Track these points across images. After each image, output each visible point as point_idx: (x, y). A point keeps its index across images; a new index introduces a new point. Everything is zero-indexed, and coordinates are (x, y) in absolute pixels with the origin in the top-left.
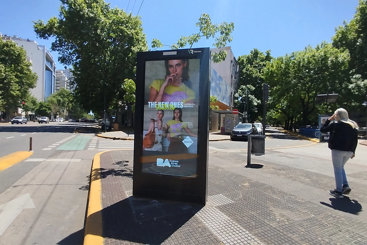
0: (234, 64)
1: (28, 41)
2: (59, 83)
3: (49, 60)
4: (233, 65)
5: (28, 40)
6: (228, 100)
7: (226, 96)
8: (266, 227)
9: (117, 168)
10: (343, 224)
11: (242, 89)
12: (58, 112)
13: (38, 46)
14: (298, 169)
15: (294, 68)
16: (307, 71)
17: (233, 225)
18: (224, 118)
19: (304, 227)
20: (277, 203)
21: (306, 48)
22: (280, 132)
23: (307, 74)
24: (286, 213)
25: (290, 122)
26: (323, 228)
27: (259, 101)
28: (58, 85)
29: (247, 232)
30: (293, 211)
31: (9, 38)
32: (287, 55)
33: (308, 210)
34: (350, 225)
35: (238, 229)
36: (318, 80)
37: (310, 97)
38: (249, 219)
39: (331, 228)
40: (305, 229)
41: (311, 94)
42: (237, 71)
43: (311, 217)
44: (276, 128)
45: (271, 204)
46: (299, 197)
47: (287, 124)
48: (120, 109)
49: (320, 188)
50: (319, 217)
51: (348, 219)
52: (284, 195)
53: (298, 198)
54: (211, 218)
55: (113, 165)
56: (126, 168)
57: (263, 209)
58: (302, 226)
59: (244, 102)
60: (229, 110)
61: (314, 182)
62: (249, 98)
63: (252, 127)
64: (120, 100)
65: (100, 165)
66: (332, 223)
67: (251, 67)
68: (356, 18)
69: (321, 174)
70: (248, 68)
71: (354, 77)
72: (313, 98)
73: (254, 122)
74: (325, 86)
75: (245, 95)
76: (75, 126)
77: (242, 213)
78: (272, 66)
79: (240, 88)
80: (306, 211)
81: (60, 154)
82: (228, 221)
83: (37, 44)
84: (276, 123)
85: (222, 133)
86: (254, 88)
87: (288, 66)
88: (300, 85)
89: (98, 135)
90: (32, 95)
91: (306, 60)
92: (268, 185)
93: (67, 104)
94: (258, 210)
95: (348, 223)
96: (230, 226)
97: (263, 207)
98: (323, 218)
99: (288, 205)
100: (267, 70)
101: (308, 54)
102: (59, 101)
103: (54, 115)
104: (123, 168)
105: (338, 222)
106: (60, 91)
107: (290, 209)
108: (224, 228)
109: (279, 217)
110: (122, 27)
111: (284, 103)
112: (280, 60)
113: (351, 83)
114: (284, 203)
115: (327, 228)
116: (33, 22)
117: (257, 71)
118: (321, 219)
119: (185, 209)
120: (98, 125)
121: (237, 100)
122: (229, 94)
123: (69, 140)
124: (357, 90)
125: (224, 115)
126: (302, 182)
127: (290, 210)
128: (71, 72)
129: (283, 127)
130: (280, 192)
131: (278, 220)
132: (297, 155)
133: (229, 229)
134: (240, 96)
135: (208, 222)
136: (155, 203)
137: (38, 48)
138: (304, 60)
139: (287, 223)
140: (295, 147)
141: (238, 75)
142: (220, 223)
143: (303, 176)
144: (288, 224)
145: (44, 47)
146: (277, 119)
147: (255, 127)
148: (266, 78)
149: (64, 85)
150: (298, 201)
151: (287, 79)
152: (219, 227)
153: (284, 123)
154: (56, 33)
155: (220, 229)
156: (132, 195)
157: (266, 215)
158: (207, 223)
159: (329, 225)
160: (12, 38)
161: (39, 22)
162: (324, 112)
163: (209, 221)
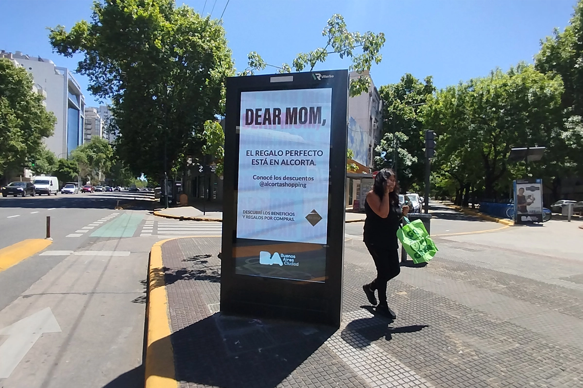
0: (375, 99)
1: (39, 61)
2: (90, 129)
3: (74, 91)
4: (373, 101)
5: (40, 59)
6: (365, 157)
7: (362, 151)
8: (442, 364)
9: (191, 266)
10: (567, 359)
11: (387, 139)
12: (88, 175)
13: (55, 68)
14: (484, 269)
15: (472, 106)
16: (494, 109)
17: (388, 361)
18: (359, 185)
19: (504, 364)
20: (457, 325)
21: (492, 73)
22: (447, 209)
23: (492, 114)
24: (473, 340)
25: (464, 193)
26: (535, 365)
27: (415, 159)
28: (89, 132)
29: (412, 373)
30: (484, 337)
31: (8, 56)
32: (461, 84)
33: (508, 337)
34: (578, 360)
35: (397, 367)
36: (511, 126)
37: (497, 153)
38: (414, 350)
39: (549, 365)
40: (507, 367)
41: (499, 148)
42: (380, 110)
43: (515, 347)
44: (441, 201)
45: (446, 325)
46: (491, 315)
47: (459, 196)
48: (189, 172)
49: (524, 299)
50: (528, 348)
51: (574, 351)
52: (467, 311)
53: (489, 316)
54: (350, 349)
55: (183, 262)
56: (206, 267)
57: (434, 335)
58: (501, 362)
59: (391, 160)
60: (365, 173)
61: (513, 290)
62: (399, 153)
63: (405, 200)
64: (190, 156)
65: (162, 261)
66: (550, 357)
67: (402, 103)
68: (574, 24)
69: (523, 278)
70: (397, 105)
71: (570, 119)
72: (502, 154)
73: (407, 192)
74: (523, 135)
75: (392, 149)
76: (117, 197)
77: (402, 341)
78: (437, 103)
79: (385, 138)
80: (505, 338)
81: (95, 242)
82: (380, 355)
83: (55, 65)
84: (442, 194)
85: (355, 210)
86: (406, 138)
87: (464, 102)
88: (482, 132)
89: (155, 212)
90: (47, 149)
91: (492, 91)
92: (438, 295)
93: (104, 163)
94: (426, 336)
95: (574, 358)
96: (383, 362)
97: (434, 331)
98: (533, 349)
99: (475, 328)
100: (429, 108)
101: (496, 82)
102: (90, 158)
103: (83, 181)
104: (200, 267)
105: (558, 356)
106: (91, 142)
107: (478, 334)
108: (373, 365)
109: (461, 348)
110: (195, 39)
111: (455, 162)
112: (449, 91)
113: (566, 130)
114: (467, 324)
115: (542, 365)
116: (47, 28)
117: (411, 110)
118: (531, 351)
119: (307, 334)
120: (154, 197)
121: (378, 157)
122: (366, 147)
123: (108, 221)
124: (575, 141)
125: (359, 181)
126: (494, 291)
127: (479, 336)
128: (110, 110)
129: (452, 201)
130: (460, 306)
131: (461, 352)
132: (481, 245)
133: (382, 367)
134: (384, 150)
135: (347, 355)
136: (258, 324)
137: (55, 71)
138: (489, 91)
139: (476, 357)
140: (475, 233)
141: (380, 116)
142: (366, 357)
143: (493, 279)
144: (478, 359)
145: (65, 70)
146: (443, 188)
147: (409, 200)
148: (427, 122)
149: (97, 133)
150: (490, 321)
151: (461, 122)
152: (365, 364)
153: (455, 194)
154: (85, 47)
155: (368, 367)
156: (219, 311)
157: (439, 344)
158: (345, 357)
159: (544, 361)
160: (13, 55)
161: (58, 28)
162: (519, 176)
163: (349, 353)
